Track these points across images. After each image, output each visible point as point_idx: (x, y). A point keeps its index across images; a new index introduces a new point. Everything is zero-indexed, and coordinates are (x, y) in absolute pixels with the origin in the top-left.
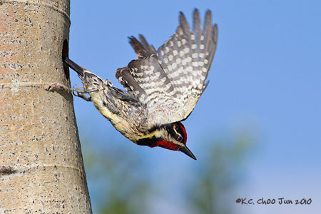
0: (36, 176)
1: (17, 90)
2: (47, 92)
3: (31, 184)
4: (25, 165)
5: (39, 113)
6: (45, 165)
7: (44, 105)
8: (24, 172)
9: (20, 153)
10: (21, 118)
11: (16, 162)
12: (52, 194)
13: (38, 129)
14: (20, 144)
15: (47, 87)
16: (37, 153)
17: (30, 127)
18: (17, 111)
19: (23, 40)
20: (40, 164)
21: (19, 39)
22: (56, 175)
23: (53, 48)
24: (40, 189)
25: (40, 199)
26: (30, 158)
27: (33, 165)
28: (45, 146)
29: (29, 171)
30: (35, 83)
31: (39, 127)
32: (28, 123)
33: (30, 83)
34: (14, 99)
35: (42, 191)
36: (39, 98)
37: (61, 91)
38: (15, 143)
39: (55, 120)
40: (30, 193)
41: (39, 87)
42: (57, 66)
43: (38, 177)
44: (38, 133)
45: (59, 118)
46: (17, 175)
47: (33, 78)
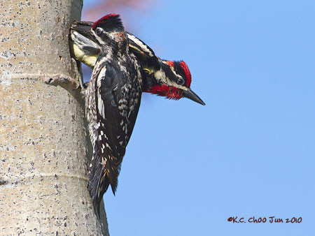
0: (31, 188)
1: (8, 83)
2: (46, 85)
3: (25, 198)
4: (18, 175)
5: (36, 112)
6: (42, 174)
7: (43, 101)
8: (16, 183)
9: (11, 160)
10: (13, 118)
11: (6, 171)
12: (51, 210)
13: (35, 131)
14: (12, 149)
15: (47, 79)
16: (33, 159)
17: (25, 128)
18: (9, 108)
19: (17, 23)
20: (36, 173)
21: (12, 21)
22: (57, 187)
23: (56, 31)
24: (36, 204)
25: (36, 215)
26: (24, 166)
27: (28, 174)
28: (44, 151)
29: (22, 182)
30: (31, 75)
31: (37, 128)
32: (22, 124)
33: (25, 75)
34: (6, 94)
35: (38, 205)
36: (36, 92)
37: (65, 84)
38: (5, 148)
39: (57, 119)
40: (23, 209)
41: (36, 80)
42: (62, 54)
43: (34, 188)
44: (35, 136)
45: (63, 117)
46: (8, 186)
47: (30, 69)
